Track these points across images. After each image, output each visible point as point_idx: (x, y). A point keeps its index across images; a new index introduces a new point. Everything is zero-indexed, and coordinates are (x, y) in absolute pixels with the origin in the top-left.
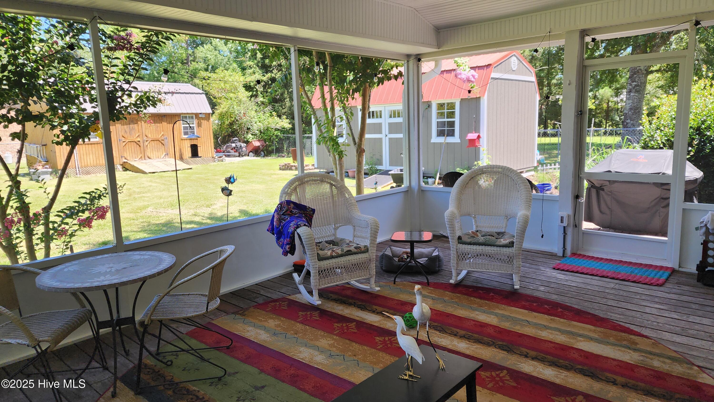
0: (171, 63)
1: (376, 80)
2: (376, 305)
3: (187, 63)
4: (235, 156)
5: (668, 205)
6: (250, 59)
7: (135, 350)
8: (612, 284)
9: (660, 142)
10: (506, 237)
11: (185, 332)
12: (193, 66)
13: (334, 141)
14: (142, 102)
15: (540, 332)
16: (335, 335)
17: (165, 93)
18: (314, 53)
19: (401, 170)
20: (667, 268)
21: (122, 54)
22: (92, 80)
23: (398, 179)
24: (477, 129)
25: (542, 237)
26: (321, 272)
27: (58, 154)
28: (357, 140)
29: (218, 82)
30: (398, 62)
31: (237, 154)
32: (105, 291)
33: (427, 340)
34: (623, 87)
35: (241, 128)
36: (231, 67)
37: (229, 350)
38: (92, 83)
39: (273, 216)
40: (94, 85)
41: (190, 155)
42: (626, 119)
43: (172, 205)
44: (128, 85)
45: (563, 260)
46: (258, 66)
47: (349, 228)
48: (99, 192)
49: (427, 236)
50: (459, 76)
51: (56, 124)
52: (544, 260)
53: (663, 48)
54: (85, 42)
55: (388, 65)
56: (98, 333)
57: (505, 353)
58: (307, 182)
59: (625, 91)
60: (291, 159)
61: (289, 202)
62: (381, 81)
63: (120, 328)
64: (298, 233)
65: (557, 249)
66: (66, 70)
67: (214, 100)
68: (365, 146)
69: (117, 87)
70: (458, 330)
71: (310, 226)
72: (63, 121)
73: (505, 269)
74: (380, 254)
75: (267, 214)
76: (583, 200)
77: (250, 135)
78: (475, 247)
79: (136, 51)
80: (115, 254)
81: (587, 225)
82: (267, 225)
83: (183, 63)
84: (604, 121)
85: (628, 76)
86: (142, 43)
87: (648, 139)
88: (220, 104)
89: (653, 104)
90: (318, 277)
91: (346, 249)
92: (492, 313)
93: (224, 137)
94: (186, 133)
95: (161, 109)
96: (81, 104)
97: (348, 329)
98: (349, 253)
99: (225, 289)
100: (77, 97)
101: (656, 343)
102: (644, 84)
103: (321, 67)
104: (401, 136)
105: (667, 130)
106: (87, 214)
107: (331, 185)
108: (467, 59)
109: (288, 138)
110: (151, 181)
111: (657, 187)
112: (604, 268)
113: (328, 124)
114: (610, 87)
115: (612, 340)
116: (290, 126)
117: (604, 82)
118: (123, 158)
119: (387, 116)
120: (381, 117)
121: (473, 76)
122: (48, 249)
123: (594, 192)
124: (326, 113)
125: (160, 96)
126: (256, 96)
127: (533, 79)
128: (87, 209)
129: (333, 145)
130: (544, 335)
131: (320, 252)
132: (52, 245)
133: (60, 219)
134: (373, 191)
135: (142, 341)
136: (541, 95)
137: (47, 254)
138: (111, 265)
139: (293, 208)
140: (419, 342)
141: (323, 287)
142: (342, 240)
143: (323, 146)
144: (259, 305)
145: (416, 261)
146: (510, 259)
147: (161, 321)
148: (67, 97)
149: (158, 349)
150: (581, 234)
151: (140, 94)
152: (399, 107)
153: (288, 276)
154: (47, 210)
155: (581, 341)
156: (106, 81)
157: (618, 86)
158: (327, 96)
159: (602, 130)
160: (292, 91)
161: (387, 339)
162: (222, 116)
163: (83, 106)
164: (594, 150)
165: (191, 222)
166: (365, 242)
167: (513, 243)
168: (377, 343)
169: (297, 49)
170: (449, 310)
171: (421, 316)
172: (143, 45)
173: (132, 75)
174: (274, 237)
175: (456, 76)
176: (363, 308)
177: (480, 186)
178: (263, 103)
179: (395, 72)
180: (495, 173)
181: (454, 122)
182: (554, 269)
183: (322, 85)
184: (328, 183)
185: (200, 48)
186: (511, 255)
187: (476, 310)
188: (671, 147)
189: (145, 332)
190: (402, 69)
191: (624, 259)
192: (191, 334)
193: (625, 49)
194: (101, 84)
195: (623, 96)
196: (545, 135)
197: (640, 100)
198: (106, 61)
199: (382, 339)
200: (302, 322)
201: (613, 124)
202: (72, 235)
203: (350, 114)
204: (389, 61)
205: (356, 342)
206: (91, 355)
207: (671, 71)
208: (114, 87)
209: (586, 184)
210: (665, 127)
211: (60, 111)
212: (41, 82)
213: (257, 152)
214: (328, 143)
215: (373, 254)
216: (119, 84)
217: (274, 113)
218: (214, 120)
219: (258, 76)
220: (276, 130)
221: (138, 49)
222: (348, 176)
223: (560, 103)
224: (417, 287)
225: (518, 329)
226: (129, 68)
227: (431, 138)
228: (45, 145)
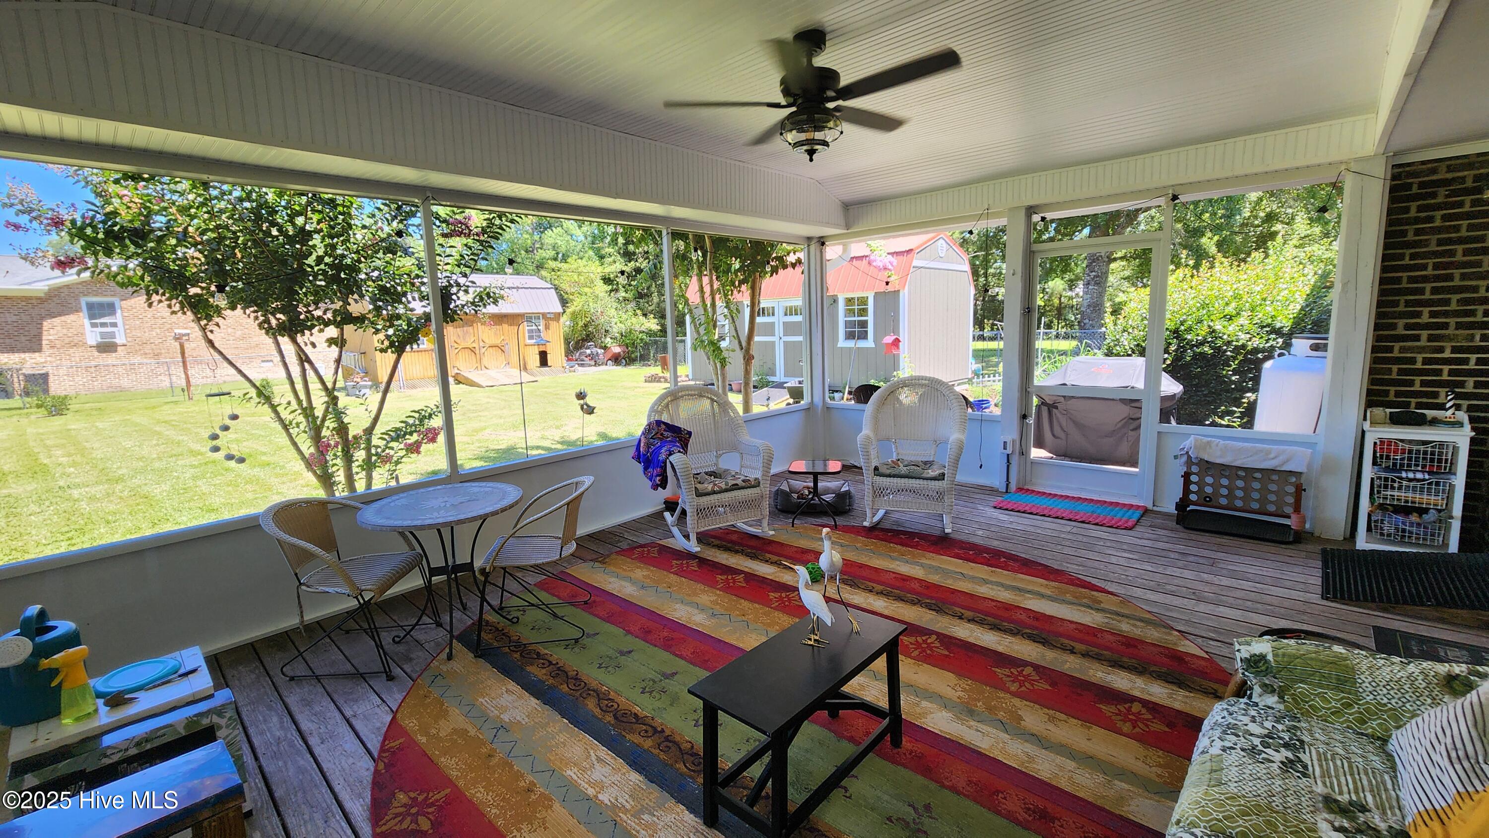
0: (513, 251)
1: (768, 269)
2: (770, 553)
3: (532, 251)
4: (590, 366)
5: (1139, 427)
6: (610, 244)
7: (474, 604)
8: (1068, 526)
9: (1127, 347)
10: (934, 467)
11: (533, 583)
12: (540, 254)
13: (715, 347)
14: (482, 299)
15: (978, 587)
16: (718, 589)
17: (509, 288)
18: (690, 237)
19: (800, 383)
20: (1138, 507)
21: (458, 242)
22: (422, 274)
23: (796, 394)
24: (896, 330)
25: (981, 467)
26: (701, 512)
27: (378, 363)
28: (744, 344)
29: (570, 274)
30: (797, 246)
31: (593, 363)
32: (439, 530)
33: (837, 597)
34: (1078, 278)
35: (598, 331)
36: (587, 255)
37: (587, 606)
38: (422, 277)
39: (640, 441)
40: (425, 280)
41: (538, 364)
42: (1083, 318)
43: (514, 427)
44: (465, 279)
45: (1006, 496)
46: (619, 253)
47: (736, 455)
48: (429, 410)
49: (834, 466)
50: (874, 264)
51: (379, 327)
52: (982, 496)
53: (1129, 229)
54: (415, 228)
55: (783, 250)
56: (430, 581)
57: (934, 613)
58: (682, 397)
59: (1081, 284)
60: (659, 368)
61: (659, 423)
62: (775, 271)
63: (456, 576)
64: (671, 462)
65: (998, 482)
66: (393, 262)
67: (566, 296)
68: (754, 351)
69: (452, 282)
70: (874, 585)
71: (686, 453)
72: (388, 324)
73: (934, 508)
74: (775, 489)
75: (630, 438)
76: (1031, 421)
77: (608, 339)
78: (895, 480)
79: (476, 238)
80: (450, 486)
81: (1037, 453)
82: (632, 451)
83: (527, 251)
84: (1055, 321)
85: (1084, 265)
86: (482, 228)
87: (1112, 344)
88: (572, 301)
89: (1117, 300)
90: (696, 518)
91: (731, 483)
92: (917, 564)
93: (577, 343)
94: (531, 338)
95: (503, 308)
96: (409, 302)
97: (734, 582)
98: (735, 487)
99: (582, 530)
100: (405, 294)
101: (1125, 601)
102: (1106, 274)
103: (699, 253)
104: (800, 338)
105: (1136, 332)
106: (415, 437)
107: (712, 400)
108: (883, 242)
109: (656, 342)
110: (489, 397)
111: (1125, 404)
112: (1059, 507)
113: (708, 324)
114: (1062, 278)
115: (1069, 597)
116: (659, 328)
117: (1055, 271)
118: (457, 368)
119: (782, 313)
120: (773, 315)
121: (891, 263)
122: (369, 478)
123: (1045, 410)
124: (705, 310)
125: (502, 292)
126: (617, 290)
127: (967, 267)
128: (415, 431)
129: (714, 351)
130: (983, 591)
131: (699, 486)
132: (375, 474)
133: (384, 442)
134: (765, 409)
135: (483, 593)
136: (976, 286)
137: (369, 485)
138: (446, 499)
139: (665, 430)
140: (828, 600)
141: (703, 529)
142: (726, 471)
143: (701, 352)
144: (624, 550)
145: (820, 498)
146: (940, 496)
147: (504, 569)
148: (393, 294)
149: (501, 602)
150: (1029, 464)
151: (478, 290)
152: (798, 302)
153: (659, 515)
154: (369, 431)
155: (1031, 599)
156: (439, 275)
157: (1073, 277)
158: (707, 289)
159: (1053, 332)
160: (663, 284)
161: (783, 595)
162: (574, 316)
163: (411, 306)
164: (1044, 358)
165: (538, 448)
166: (754, 474)
167: (943, 475)
168: (771, 600)
169: (670, 231)
170: (863, 559)
171: (831, 567)
172: (484, 231)
173: (470, 267)
174: (640, 467)
175: (869, 263)
176: (753, 557)
177: (900, 402)
178: (625, 299)
179: (792, 258)
180: (922, 385)
181: (866, 322)
182: (995, 507)
183: (700, 276)
184: (708, 398)
185: (549, 233)
186: (941, 490)
187: (896, 560)
188: (1142, 353)
189: (486, 581)
190: (801, 255)
191: (1083, 495)
192: (540, 585)
193: (1080, 231)
194: (434, 279)
195: (1080, 289)
196: (982, 338)
197: (1101, 295)
198: (439, 250)
199: (777, 595)
200: (675, 573)
201: (1066, 325)
202: (398, 463)
203: (735, 311)
204: (784, 245)
205: (745, 599)
206: (422, 608)
207: (1140, 258)
208: (448, 281)
209: (1035, 401)
210: (1133, 328)
211: (384, 312)
212: (363, 276)
213: (616, 360)
214: (707, 348)
215: (766, 489)
216: (454, 277)
217: (639, 312)
218: (565, 320)
219: (620, 265)
220: (640, 332)
221: (477, 235)
222: (731, 390)
223: (1000, 298)
224: (825, 530)
225: (949, 583)
226: (467, 257)
227: (838, 341)
228: (363, 354)
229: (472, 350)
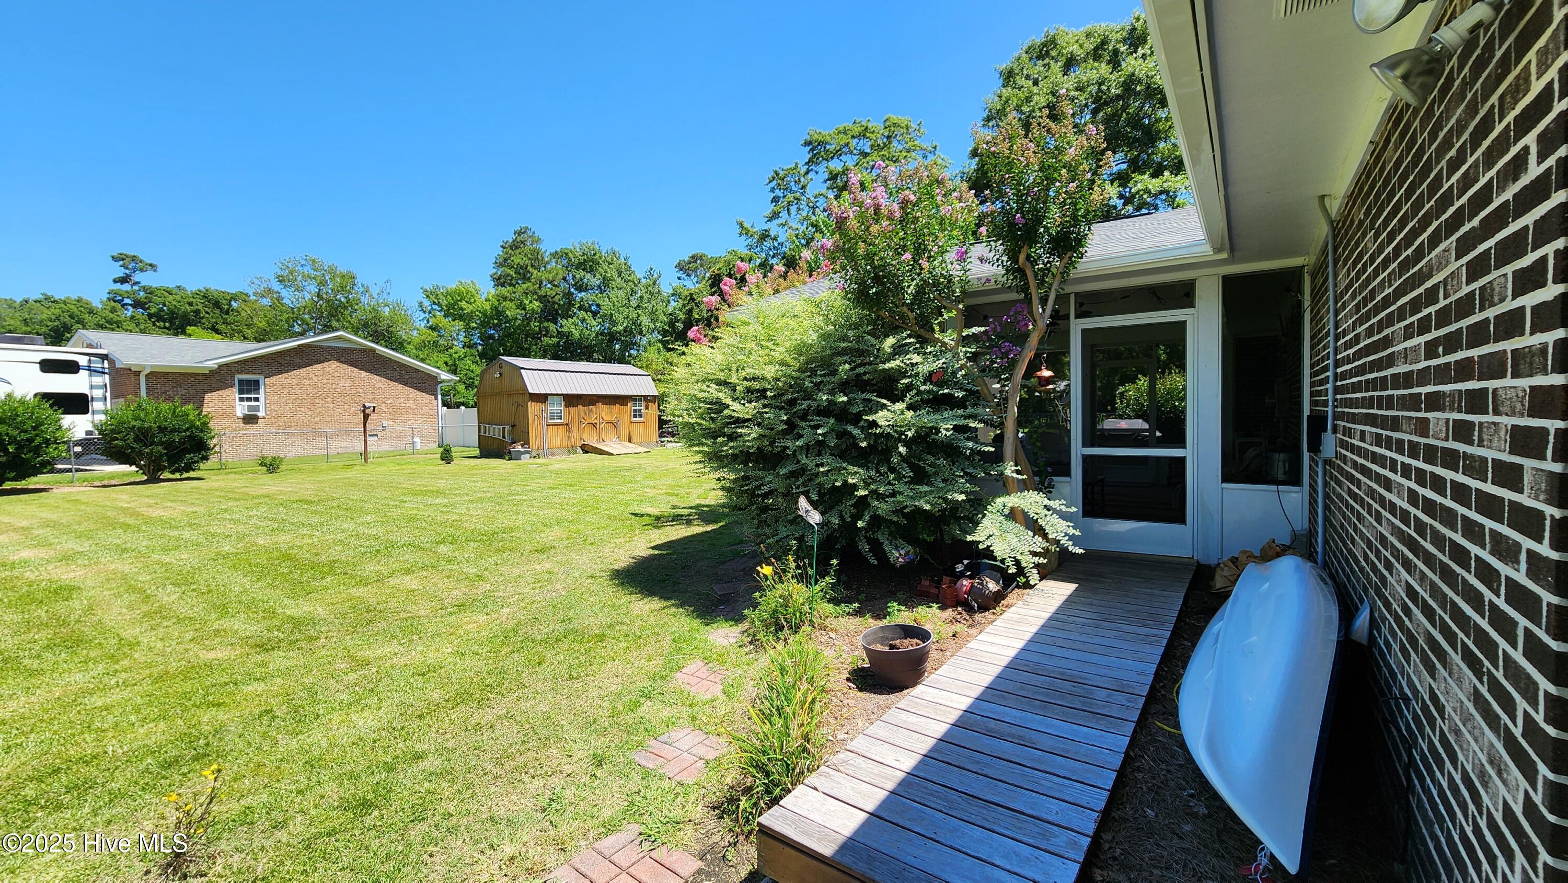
27: (531, 434)
94: (635, 416)
118: (582, 441)
228: (513, 426)
229: (594, 425)
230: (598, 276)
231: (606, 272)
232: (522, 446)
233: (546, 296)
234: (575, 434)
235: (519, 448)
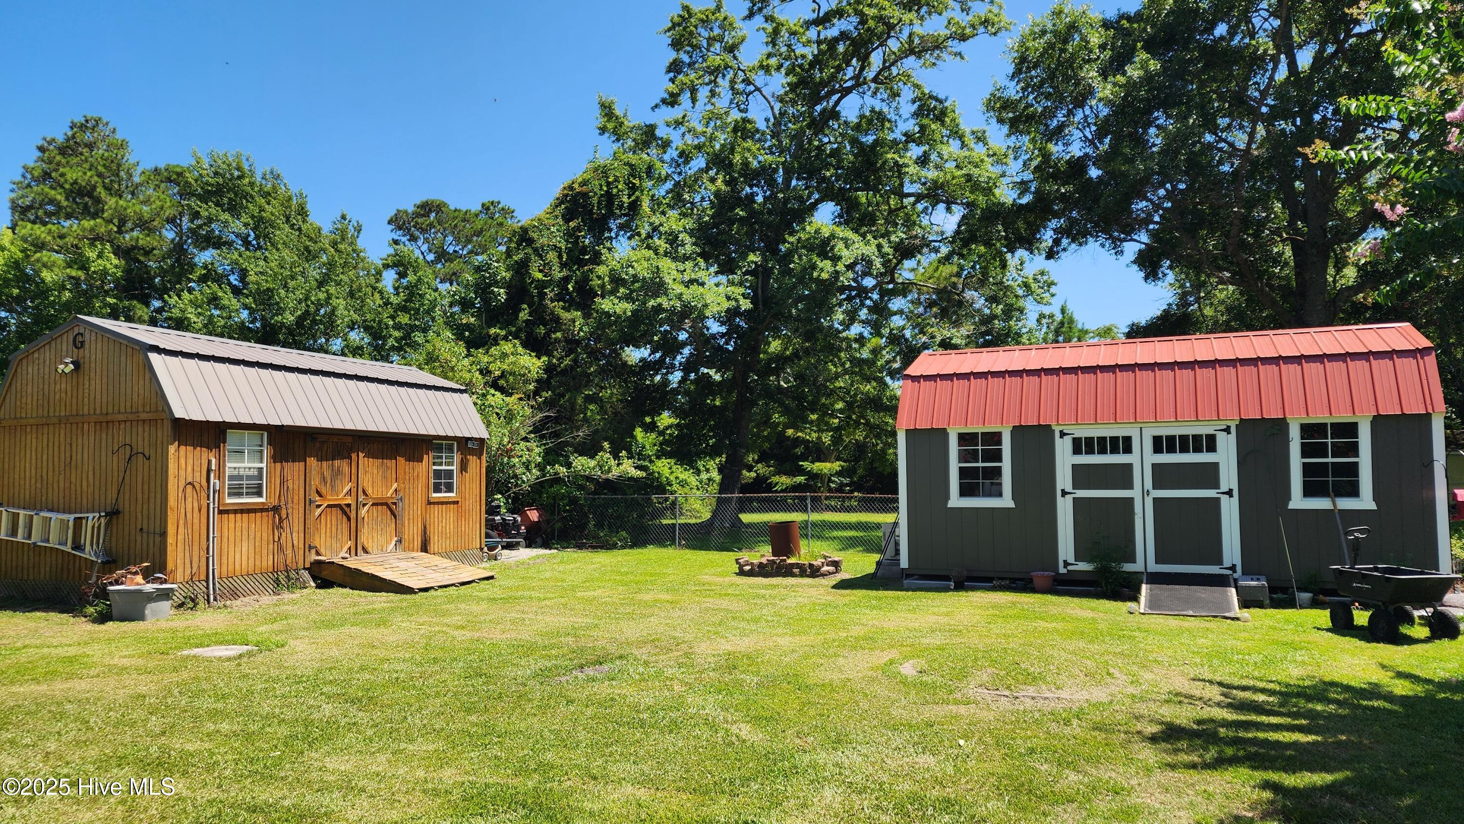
118: (313, 551)
119: (1149, 447)
120: (1128, 451)
181: (1353, 465)
227: (1288, 498)
228: (113, 514)
229: (343, 509)
230: (245, 218)
231: (262, 210)
232: (147, 575)
233: (134, 248)
234: (293, 536)
235: (137, 583)
